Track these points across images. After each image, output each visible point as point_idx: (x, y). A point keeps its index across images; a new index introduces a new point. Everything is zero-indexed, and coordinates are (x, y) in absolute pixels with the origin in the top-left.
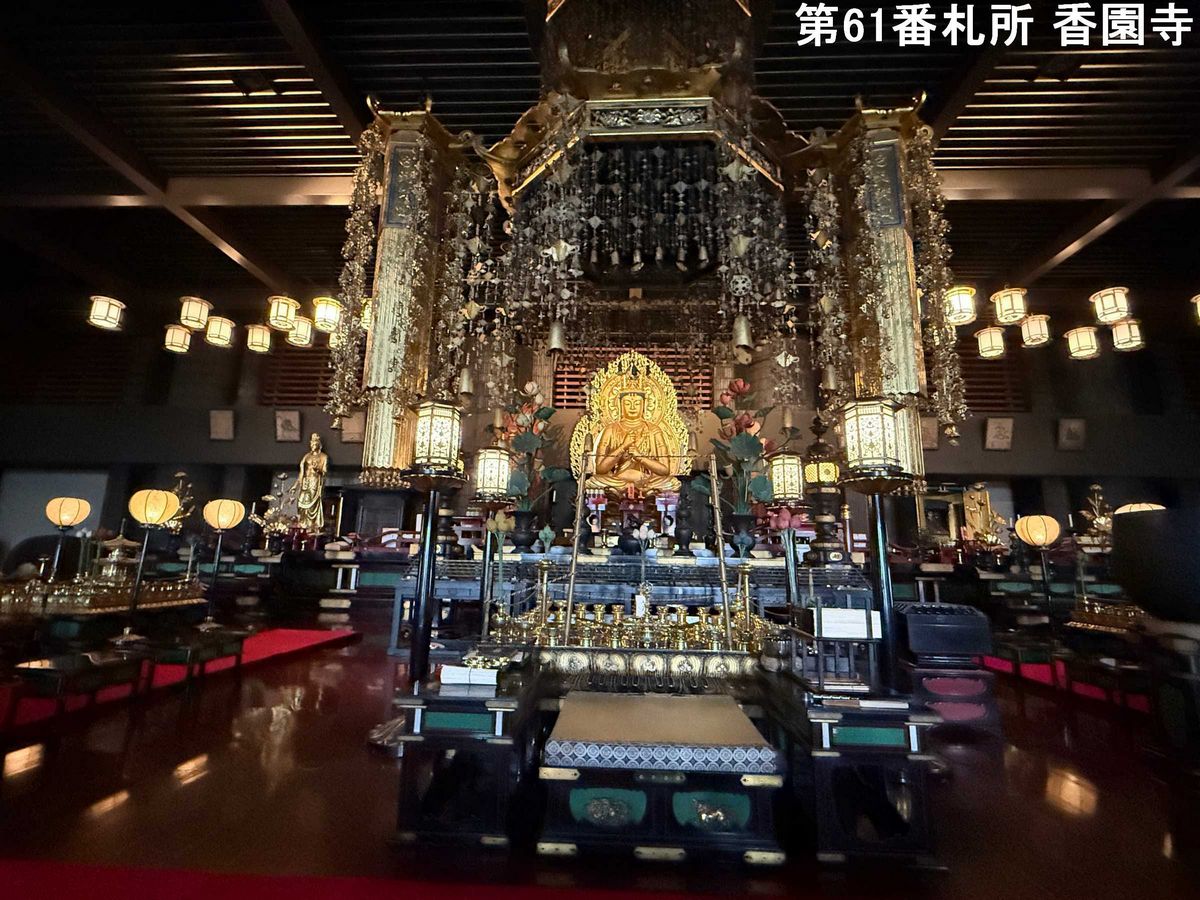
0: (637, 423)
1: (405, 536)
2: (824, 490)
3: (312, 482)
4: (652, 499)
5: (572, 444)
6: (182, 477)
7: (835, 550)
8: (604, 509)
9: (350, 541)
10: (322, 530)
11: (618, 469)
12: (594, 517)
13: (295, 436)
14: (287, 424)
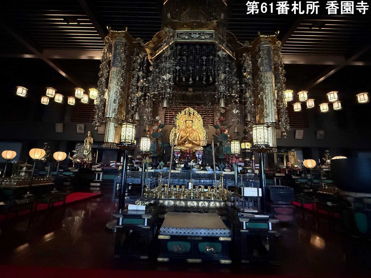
0: (190, 129)
1: (118, 164)
2: (247, 151)
3: (88, 146)
4: (195, 153)
5: (170, 136)
6: (46, 144)
7: (250, 169)
8: (180, 156)
9: (100, 165)
10: (91, 161)
11: (184, 143)
12: (177, 158)
13: (83, 132)
14: (80, 128)
